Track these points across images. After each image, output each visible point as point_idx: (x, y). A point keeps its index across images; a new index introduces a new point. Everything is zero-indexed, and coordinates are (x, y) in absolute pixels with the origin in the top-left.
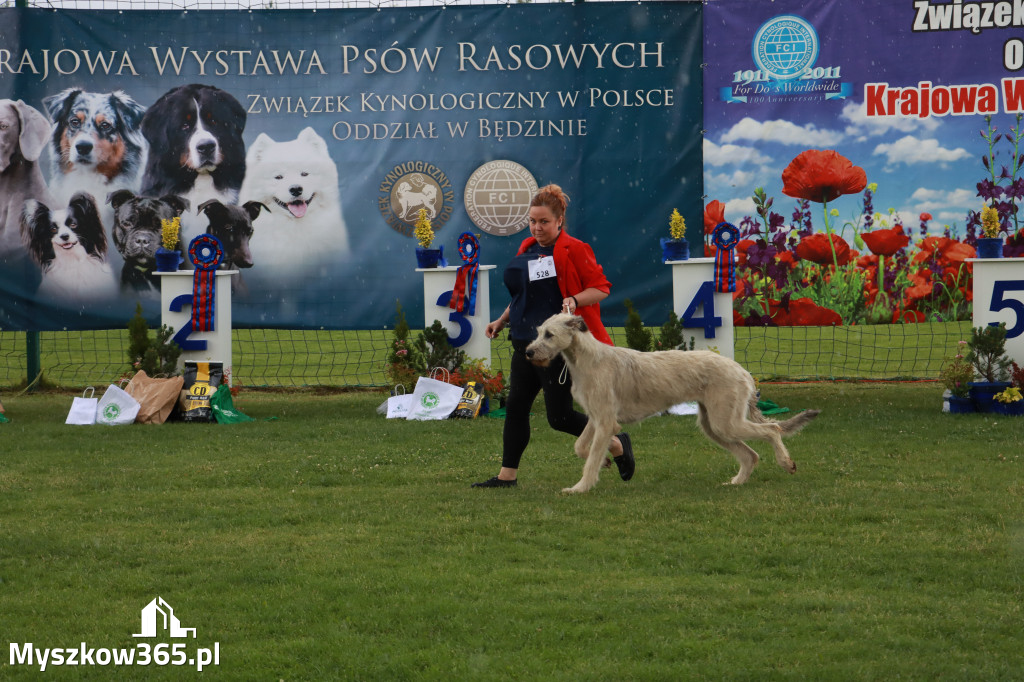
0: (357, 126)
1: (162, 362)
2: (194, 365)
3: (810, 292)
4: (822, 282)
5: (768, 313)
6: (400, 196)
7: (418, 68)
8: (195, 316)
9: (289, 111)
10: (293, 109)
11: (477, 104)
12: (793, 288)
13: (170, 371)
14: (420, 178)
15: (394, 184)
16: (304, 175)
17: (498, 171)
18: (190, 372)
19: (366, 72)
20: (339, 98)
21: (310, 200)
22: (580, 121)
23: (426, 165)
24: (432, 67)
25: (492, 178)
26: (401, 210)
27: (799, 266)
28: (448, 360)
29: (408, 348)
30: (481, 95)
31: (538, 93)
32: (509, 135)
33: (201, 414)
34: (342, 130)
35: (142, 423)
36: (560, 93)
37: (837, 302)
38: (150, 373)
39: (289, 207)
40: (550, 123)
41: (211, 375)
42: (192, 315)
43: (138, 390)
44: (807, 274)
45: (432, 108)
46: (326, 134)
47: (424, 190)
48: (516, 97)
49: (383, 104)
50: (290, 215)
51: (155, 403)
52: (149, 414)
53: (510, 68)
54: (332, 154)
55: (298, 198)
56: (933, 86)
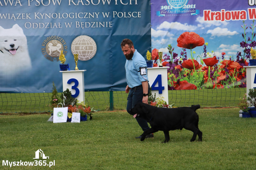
3: (186, 79)
5: (173, 86)
7: (54, 4)
10: (11, 18)
12: (181, 77)
14: (56, 41)
16: (15, 40)
17: (82, 39)
19: (36, 5)
21: (17, 49)
22: (110, 22)
24: (59, 4)
26: (49, 52)
30: (76, 13)
31: (96, 13)
37: (195, 82)
39: (10, 51)
44: (185, 73)
47: (57, 45)
48: (88, 14)
55: (13, 48)
56: (226, 11)
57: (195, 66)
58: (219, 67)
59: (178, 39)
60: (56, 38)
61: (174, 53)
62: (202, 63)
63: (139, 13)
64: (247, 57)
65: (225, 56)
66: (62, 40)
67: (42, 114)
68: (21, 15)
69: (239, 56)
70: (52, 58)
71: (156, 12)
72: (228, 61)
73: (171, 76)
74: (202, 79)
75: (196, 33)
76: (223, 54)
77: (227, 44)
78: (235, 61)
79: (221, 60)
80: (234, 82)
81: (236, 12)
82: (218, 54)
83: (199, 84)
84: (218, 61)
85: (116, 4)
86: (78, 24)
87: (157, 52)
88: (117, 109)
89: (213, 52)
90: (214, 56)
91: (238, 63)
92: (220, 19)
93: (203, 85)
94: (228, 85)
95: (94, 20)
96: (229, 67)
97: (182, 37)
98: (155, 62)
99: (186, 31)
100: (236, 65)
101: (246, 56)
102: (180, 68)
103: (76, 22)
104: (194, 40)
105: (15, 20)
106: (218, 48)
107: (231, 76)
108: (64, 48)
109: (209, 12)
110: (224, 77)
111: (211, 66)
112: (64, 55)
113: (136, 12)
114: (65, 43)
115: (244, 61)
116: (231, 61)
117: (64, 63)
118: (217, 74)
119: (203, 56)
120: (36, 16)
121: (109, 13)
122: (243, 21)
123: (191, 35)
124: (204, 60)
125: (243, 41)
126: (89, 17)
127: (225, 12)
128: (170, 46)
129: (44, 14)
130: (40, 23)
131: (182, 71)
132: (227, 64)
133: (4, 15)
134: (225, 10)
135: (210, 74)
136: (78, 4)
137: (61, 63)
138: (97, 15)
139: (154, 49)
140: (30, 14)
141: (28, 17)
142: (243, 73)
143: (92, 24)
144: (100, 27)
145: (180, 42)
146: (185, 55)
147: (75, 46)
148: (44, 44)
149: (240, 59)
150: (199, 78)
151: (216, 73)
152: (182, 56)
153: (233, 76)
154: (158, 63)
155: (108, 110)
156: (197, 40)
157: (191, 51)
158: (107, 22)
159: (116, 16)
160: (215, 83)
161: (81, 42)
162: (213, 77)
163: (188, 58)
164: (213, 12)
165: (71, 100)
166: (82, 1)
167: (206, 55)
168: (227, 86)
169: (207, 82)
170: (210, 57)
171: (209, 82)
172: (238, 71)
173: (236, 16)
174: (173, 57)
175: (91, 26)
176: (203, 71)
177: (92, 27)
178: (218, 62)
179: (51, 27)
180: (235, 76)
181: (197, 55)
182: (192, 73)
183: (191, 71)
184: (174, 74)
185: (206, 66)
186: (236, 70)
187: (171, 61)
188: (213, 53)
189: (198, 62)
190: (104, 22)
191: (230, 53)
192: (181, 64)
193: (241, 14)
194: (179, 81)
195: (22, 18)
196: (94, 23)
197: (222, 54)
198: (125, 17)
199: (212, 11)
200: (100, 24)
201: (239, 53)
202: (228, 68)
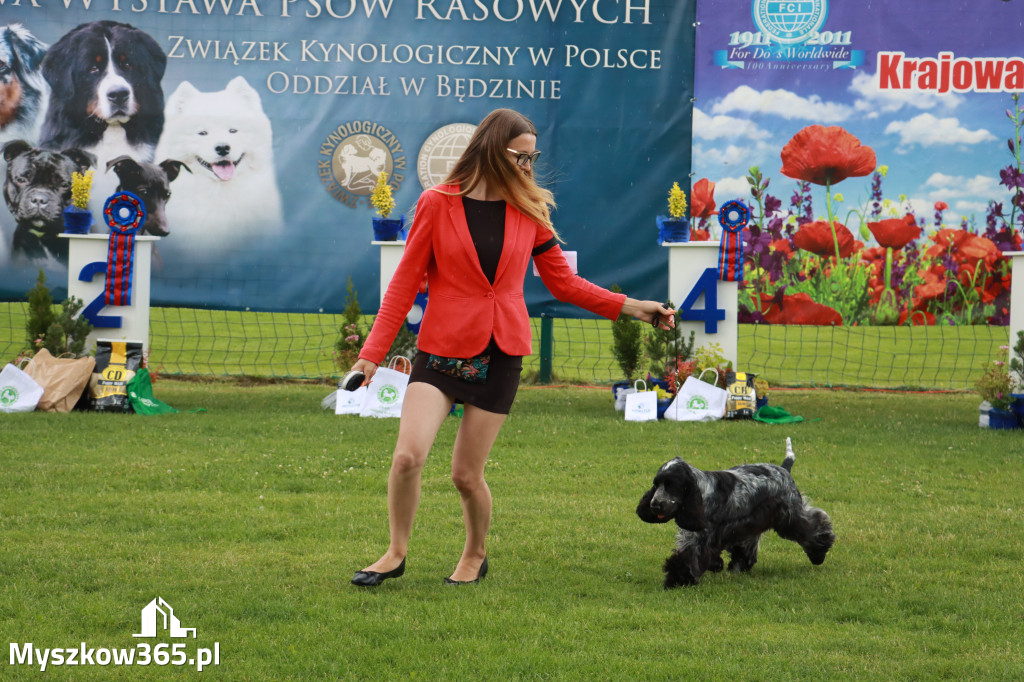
0: (296, 77)
1: (67, 341)
2: (109, 345)
3: (807, 287)
4: (822, 276)
5: (760, 309)
6: (343, 161)
7: (369, 13)
8: (109, 288)
9: (217, 57)
10: (221, 55)
11: (436, 58)
12: (789, 282)
13: (77, 351)
14: (366, 140)
15: (337, 146)
16: (233, 131)
17: (458, 135)
18: (104, 352)
19: (308, 15)
20: (276, 44)
21: (239, 161)
22: (553, 82)
23: (375, 125)
24: (386, 13)
25: (450, 143)
26: (343, 176)
27: (796, 256)
28: (407, 348)
29: (359, 333)
30: (440, 47)
31: (506, 49)
32: (471, 95)
33: (116, 402)
34: (278, 82)
35: (45, 410)
36: (531, 49)
37: (838, 299)
38: (54, 352)
39: (214, 168)
40: (520, 83)
41: (128, 357)
42: (106, 286)
43: (40, 372)
44: (804, 267)
45: (383, 60)
46: (259, 85)
47: (371, 154)
48: (481, 52)
49: (327, 53)
50: (216, 178)
51: (60, 388)
52: (54, 401)
53: (475, 18)
54: (266, 108)
55: (225, 158)
56: (955, 58)
57: (839, 244)
58: (923, 253)
59: (784, 149)
60: (369, 128)
61: (768, 196)
62: (865, 237)
63: (657, 55)
64: (1021, 222)
65: (945, 215)
66: (390, 136)
67: (313, 383)
68: (257, 47)
69: (996, 217)
70: (350, 197)
71: (712, 52)
72: (955, 232)
73: (756, 277)
74: (862, 292)
75: (848, 132)
76: (939, 206)
77: (954, 174)
78: (980, 235)
79: (931, 229)
80: (971, 303)
81: (989, 64)
82: (922, 209)
83: (851, 309)
84: (922, 230)
85: (578, 19)
86: (445, 85)
87: (710, 190)
88: (563, 381)
89: (903, 199)
90: (908, 214)
91: (992, 240)
92: (933, 85)
93: (863, 313)
94: (949, 314)
95: (501, 71)
96: (958, 255)
97: (800, 141)
98: (702, 224)
99: (812, 121)
100: (985, 249)
101: (1019, 219)
102: (788, 249)
103: (440, 77)
104: (839, 154)
105: (235, 63)
106: (922, 187)
107: (963, 286)
108: (395, 164)
109: (897, 59)
110: (939, 288)
111: (896, 248)
112: (388, 189)
113: (646, 52)
114: (399, 146)
115: (1013, 233)
116: (966, 233)
117: (386, 212)
118: (916, 276)
119: (869, 212)
120: (307, 55)
121: (552, 49)
122: (1013, 94)
123: (830, 137)
124: (873, 227)
125: (1011, 167)
126: (485, 63)
127: (953, 62)
128: (757, 172)
129: (332, 45)
130: (317, 78)
131: (794, 261)
132: (952, 244)
133: (199, 44)
134: (951, 54)
135: (892, 276)
136: (448, 17)
137: (378, 213)
138: (511, 57)
139: (701, 182)
140: (285, 44)
141: (279, 55)
142: (1005, 275)
143: (491, 87)
144: (519, 96)
145: (789, 160)
146: (806, 204)
147: (432, 160)
148: (327, 147)
149: (998, 228)
150: (851, 288)
151: (911, 274)
152: (795, 207)
153: (973, 284)
154: (710, 229)
155: (535, 382)
156: (851, 157)
157: (828, 190)
158: (543, 82)
159: (575, 60)
160: (906, 306)
161: (453, 147)
162: (901, 287)
163: (817, 217)
164: (912, 60)
165: (405, 340)
166: (461, 7)
167: (878, 208)
168: (947, 317)
169: (878, 302)
170: (894, 217)
171: (887, 304)
172: (989, 269)
173: (990, 77)
174: (766, 209)
175: (489, 91)
176: (867, 262)
177: (491, 95)
178: (921, 235)
179: (354, 92)
180: (977, 286)
181: (850, 208)
182: (829, 268)
183: (827, 261)
184: (766, 269)
185: (877, 245)
186: (982, 266)
187: (759, 225)
188: (905, 204)
189: (849, 233)
190: (533, 82)
191: (962, 205)
192: (792, 237)
193: (1007, 70)
194: (780, 293)
195: (259, 57)
196: (501, 81)
197: (936, 208)
198: (606, 65)
199: (906, 56)
200: (521, 88)
201: (994, 205)
202: (954, 259)
